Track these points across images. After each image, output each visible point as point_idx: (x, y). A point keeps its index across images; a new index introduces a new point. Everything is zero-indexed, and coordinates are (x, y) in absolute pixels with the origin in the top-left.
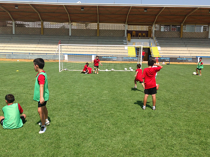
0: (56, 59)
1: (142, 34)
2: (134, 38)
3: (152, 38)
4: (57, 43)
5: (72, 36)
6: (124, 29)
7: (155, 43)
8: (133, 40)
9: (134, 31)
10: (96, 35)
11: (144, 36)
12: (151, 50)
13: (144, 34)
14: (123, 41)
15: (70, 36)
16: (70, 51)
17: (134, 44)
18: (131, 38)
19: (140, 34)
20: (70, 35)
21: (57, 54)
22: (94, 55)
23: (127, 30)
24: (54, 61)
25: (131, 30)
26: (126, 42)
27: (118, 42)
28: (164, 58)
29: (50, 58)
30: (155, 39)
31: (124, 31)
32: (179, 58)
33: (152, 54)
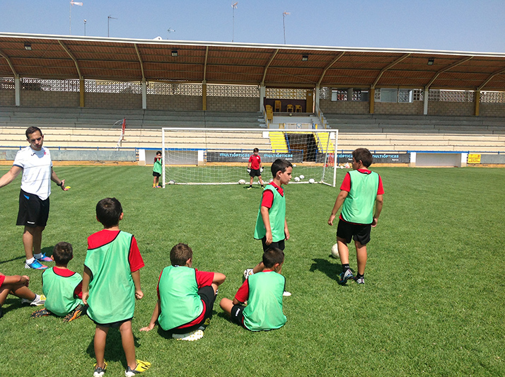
0: (119, 159)
1: (295, 107)
2: (279, 115)
3: (315, 115)
5: (147, 109)
6: (258, 96)
8: (277, 119)
9: (278, 99)
10: (200, 109)
11: (298, 111)
12: (316, 139)
13: (298, 107)
14: (256, 121)
15: (144, 110)
17: (281, 126)
18: (274, 115)
19: (290, 106)
20: (144, 107)
22: (202, 151)
23: (265, 98)
24: (115, 164)
25: (271, 97)
26: (264, 123)
27: (247, 122)
28: (344, 154)
29: (105, 157)
30: (321, 115)
31: (259, 99)
33: (319, 147)
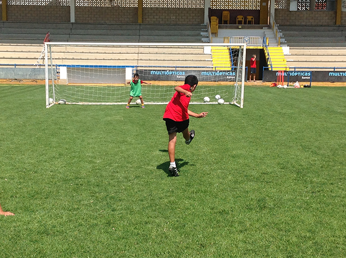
0: (39, 78)
1: (246, 18)
2: (226, 28)
3: (269, 27)
4: (40, 41)
5: (76, 23)
6: (202, 7)
7: (275, 37)
8: (223, 32)
9: (226, 10)
10: (135, 22)
11: (250, 22)
12: (266, 54)
13: (249, 18)
14: (199, 35)
15: (72, 23)
16: (73, 59)
17: (226, 40)
18: (220, 27)
19: (240, 18)
20: (73, 20)
21: (40, 65)
22: (131, 69)
23: (209, 8)
24: (34, 83)
25: (218, 8)
26: (208, 37)
27: (188, 35)
28: (298, 72)
29: (23, 75)
30: (275, 28)
31: (203, 10)
32: (334, 72)
33: (269, 63)
